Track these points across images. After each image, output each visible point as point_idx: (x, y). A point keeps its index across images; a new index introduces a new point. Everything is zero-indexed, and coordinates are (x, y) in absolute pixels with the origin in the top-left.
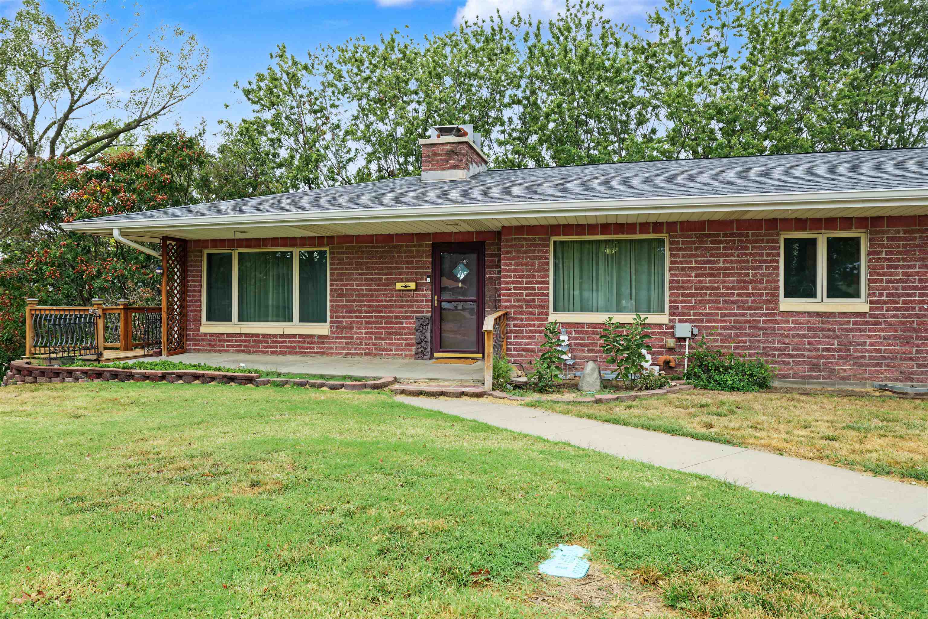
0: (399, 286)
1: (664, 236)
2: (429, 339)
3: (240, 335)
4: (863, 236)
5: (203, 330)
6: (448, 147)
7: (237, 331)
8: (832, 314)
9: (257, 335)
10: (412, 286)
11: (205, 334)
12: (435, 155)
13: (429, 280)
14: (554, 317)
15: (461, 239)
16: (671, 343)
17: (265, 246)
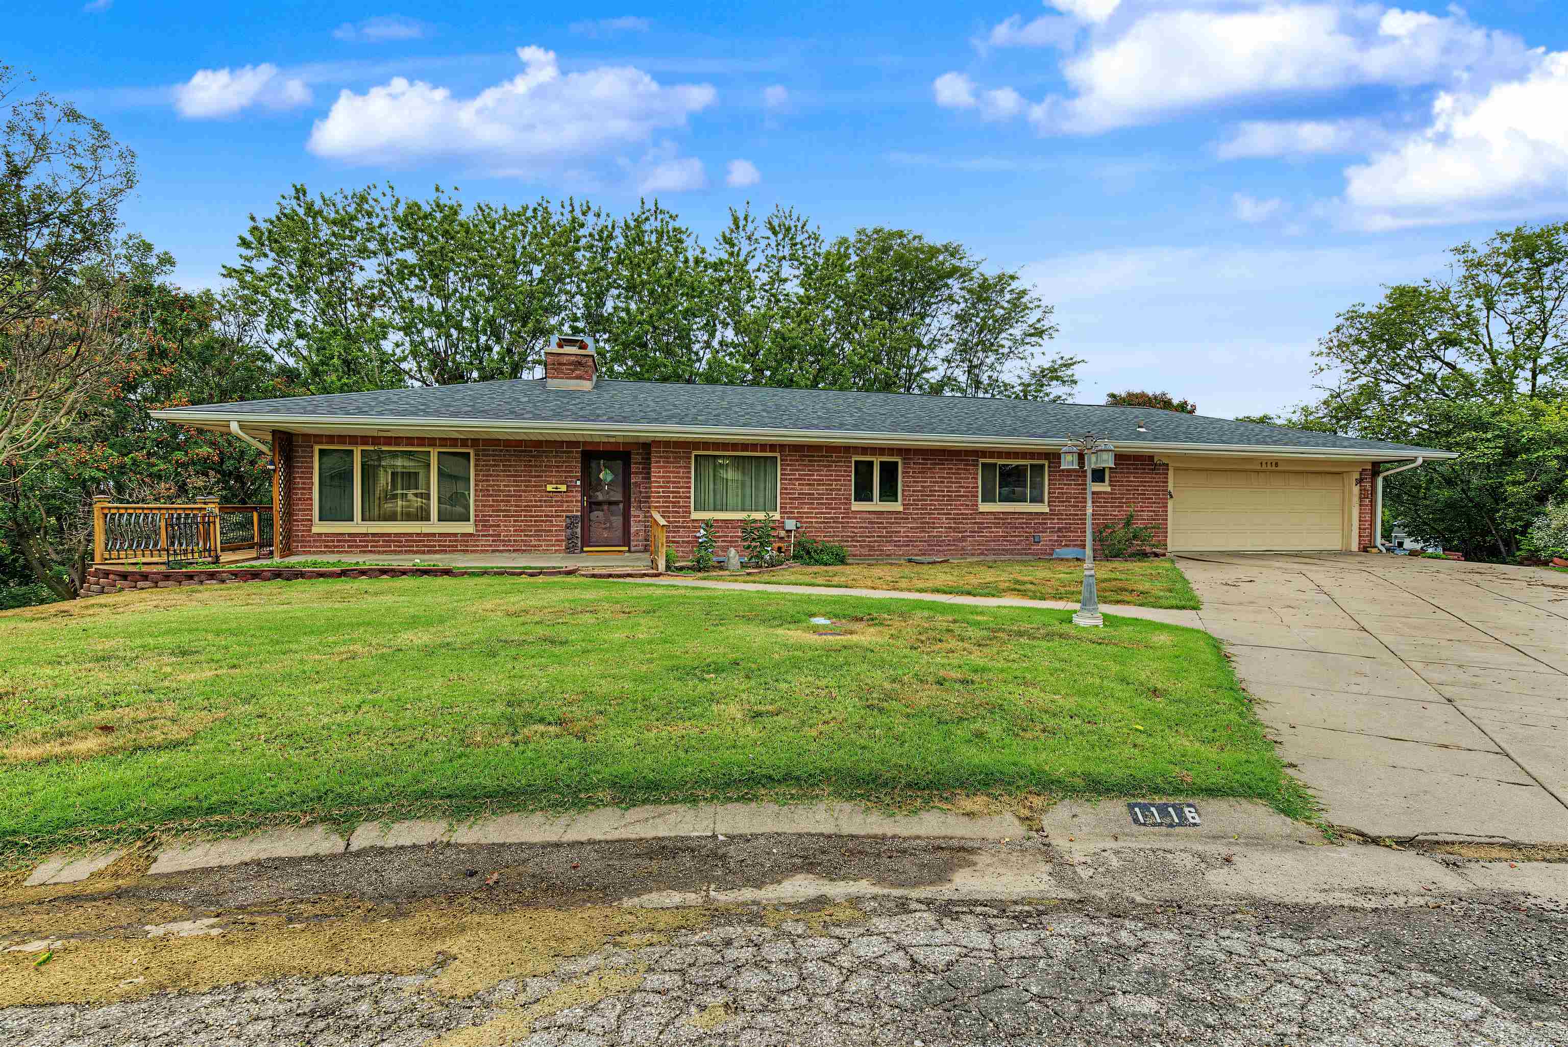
0: (550, 488)
1: (777, 455)
2: (579, 535)
3: (366, 535)
4: (898, 459)
5: (315, 530)
6: (573, 358)
7: (364, 531)
8: (882, 512)
9: (389, 535)
10: (563, 488)
11: (320, 535)
12: (560, 364)
13: (579, 483)
14: (695, 515)
15: (609, 448)
16: (783, 534)
17: (398, 445)
